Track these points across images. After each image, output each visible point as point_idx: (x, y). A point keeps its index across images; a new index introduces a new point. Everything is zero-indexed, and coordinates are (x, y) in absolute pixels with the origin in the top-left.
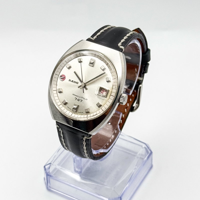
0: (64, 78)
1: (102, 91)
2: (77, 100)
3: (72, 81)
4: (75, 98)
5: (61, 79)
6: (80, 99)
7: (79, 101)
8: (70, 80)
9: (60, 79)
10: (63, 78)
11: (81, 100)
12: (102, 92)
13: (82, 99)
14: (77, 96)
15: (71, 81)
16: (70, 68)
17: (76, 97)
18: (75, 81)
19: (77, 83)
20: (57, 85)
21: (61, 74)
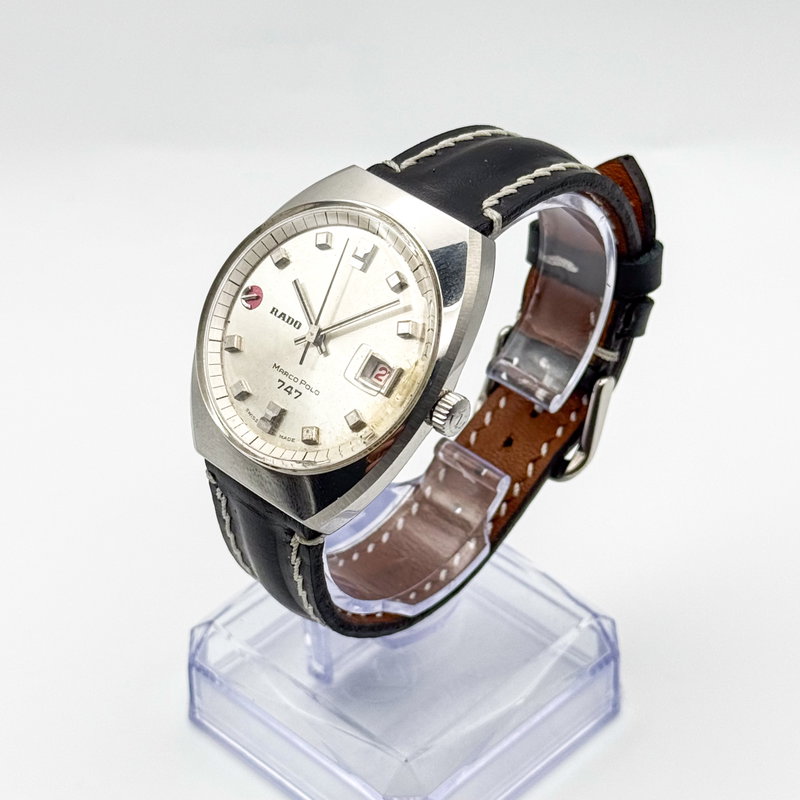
0: (258, 298)
1: (378, 372)
2: (285, 390)
3: (283, 315)
4: (280, 381)
5: (247, 300)
6: (296, 386)
7: (290, 393)
8: (274, 311)
9: (244, 301)
10: (254, 298)
11: (296, 391)
12: (379, 375)
13: (302, 388)
14: (286, 373)
15: (278, 314)
16: (282, 263)
17: (284, 378)
18: (290, 318)
19: (297, 325)
20: (227, 322)
21: (248, 284)
